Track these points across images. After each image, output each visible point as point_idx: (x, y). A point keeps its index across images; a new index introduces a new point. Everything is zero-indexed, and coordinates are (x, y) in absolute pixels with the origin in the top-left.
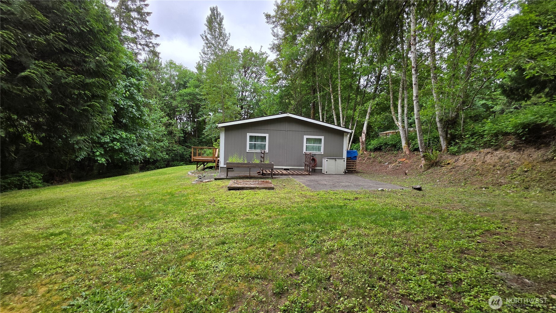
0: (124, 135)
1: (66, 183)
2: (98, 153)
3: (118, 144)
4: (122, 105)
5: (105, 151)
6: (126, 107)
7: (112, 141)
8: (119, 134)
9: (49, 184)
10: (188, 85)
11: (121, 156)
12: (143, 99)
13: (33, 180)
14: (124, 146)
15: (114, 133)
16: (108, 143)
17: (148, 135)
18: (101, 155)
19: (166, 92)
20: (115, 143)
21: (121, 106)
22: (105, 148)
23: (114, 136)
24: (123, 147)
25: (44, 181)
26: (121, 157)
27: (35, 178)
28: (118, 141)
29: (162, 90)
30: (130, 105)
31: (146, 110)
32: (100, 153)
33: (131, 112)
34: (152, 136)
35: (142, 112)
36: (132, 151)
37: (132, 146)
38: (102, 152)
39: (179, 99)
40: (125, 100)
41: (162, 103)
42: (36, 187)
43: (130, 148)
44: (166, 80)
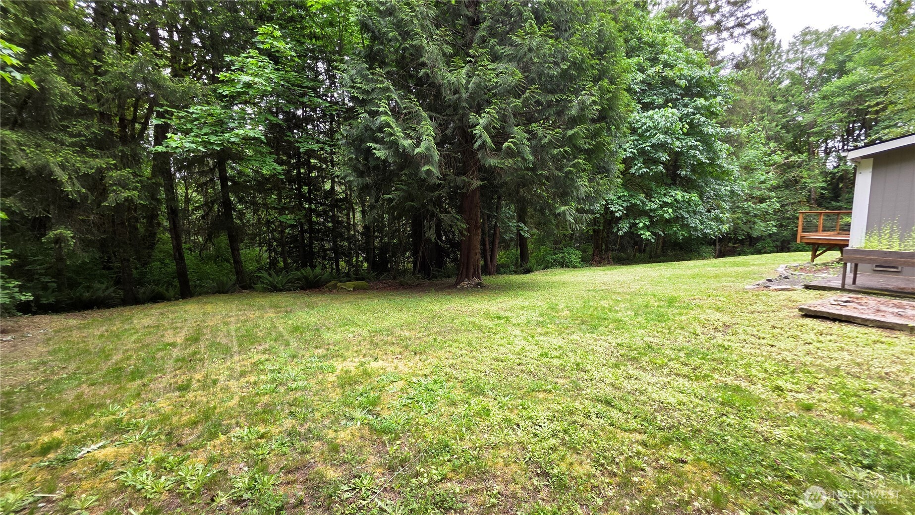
0: (679, 195)
1: (604, 265)
2: (641, 225)
3: (670, 210)
4: (679, 147)
5: (651, 222)
6: (685, 150)
7: (662, 207)
8: (672, 196)
9: (588, 265)
10: (849, 65)
11: (675, 229)
12: (718, 129)
13: (574, 258)
14: (680, 214)
15: (665, 195)
16: (655, 210)
17: (732, 192)
18: (647, 228)
19: (787, 101)
20: (665, 209)
21: (678, 149)
22: (651, 218)
23: (665, 199)
24: (679, 216)
25: (582, 261)
26: (675, 233)
27: (575, 256)
28: (670, 205)
29: (778, 98)
30: (691, 146)
31: (722, 148)
32: (644, 224)
33: (694, 156)
34: (740, 192)
35: (715, 152)
36: (694, 222)
37: (695, 214)
38: (647, 223)
39: (821, 105)
40: (684, 140)
41: (777, 126)
42: (575, 267)
43: (690, 216)
44: (791, 75)
